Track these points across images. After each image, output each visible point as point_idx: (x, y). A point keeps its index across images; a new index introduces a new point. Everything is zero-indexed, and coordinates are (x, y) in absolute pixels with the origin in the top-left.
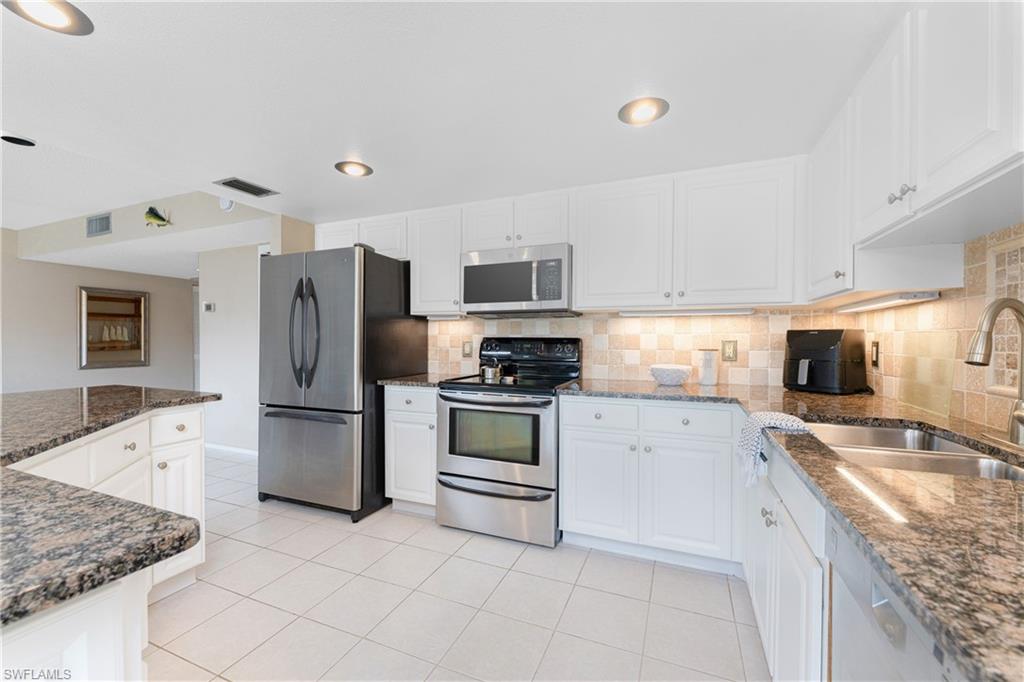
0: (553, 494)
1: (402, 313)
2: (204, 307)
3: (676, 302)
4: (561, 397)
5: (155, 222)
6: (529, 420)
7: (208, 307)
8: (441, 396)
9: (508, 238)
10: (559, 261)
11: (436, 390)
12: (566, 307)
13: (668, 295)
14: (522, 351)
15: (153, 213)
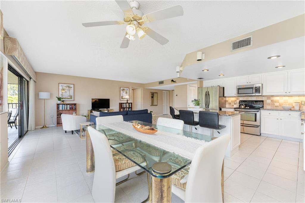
0: (260, 127)
1: (223, 96)
2: (175, 95)
3: (288, 94)
4: (261, 110)
5: (173, 82)
6: (254, 114)
7: (177, 95)
8: (235, 110)
9: (247, 83)
10: (260, 87)
11: (234, 109)
12: (261, 95)
13: (286, 93)
14: (249, 103)
15: (172, 81)
